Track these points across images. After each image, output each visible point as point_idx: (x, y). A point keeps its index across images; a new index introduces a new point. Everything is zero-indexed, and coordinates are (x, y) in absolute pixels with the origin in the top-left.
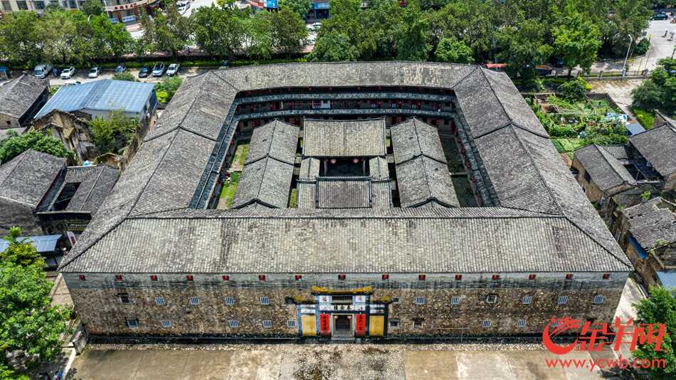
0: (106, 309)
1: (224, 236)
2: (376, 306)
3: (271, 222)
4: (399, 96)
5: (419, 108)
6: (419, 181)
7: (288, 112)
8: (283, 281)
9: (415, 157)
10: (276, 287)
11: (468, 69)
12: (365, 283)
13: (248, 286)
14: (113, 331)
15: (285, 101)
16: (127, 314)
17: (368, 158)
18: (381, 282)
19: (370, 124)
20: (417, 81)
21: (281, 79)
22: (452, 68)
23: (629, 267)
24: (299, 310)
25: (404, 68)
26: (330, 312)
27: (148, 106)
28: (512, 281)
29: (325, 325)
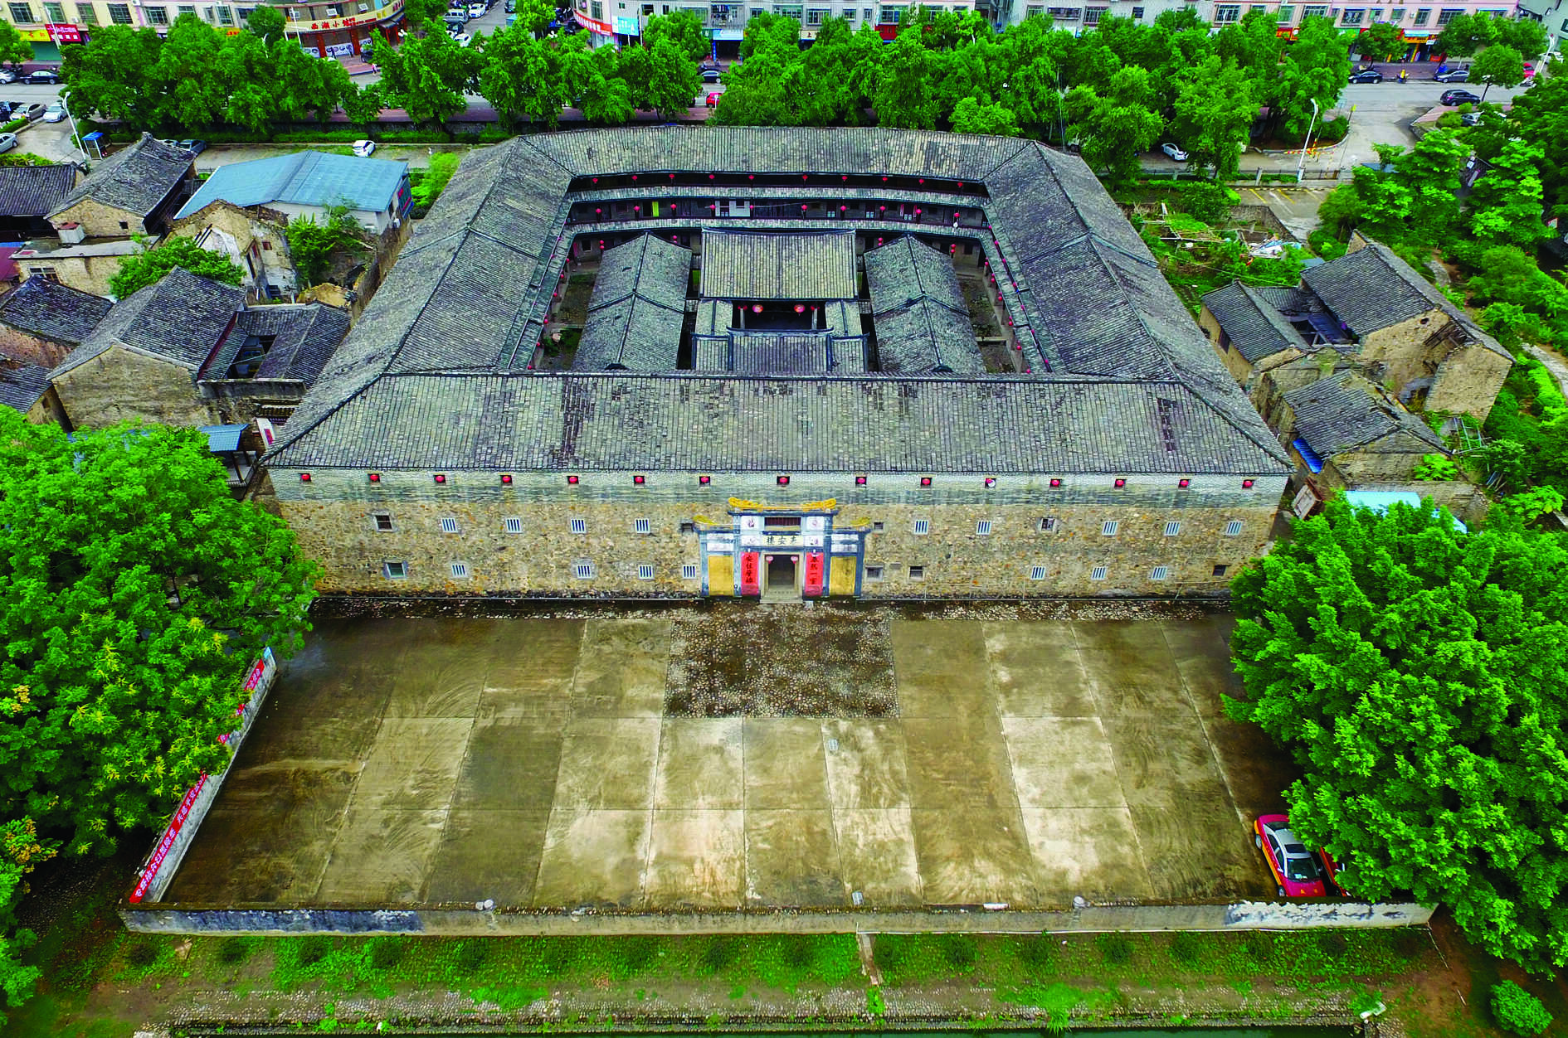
0: (348, 543)
1: (567, 407)
2: (842, 537)
3: (653, 383)
4: (880, 194)
5: (918, 221)
6: (919, 342)
7: (668, 223)
8: (677, 487)
9: (911, 302)
10: (664, 498)
11: (1012, 144)
12: (825, 492)
13: (613, 495)
14: (358, 587)
15: (663, 202)
16: (386, 551)
17: (821, 304)
18: (853, 489)
19: (827, 241)
20: (915, 166)
21: (656, 157)
22: (983, 144)
23: (1289, 466)
24: (705, 544)
25: (892, 142)
26: (759, 549)
27: (396, 204)
28: (1084, 490)
29: (749, 573)
